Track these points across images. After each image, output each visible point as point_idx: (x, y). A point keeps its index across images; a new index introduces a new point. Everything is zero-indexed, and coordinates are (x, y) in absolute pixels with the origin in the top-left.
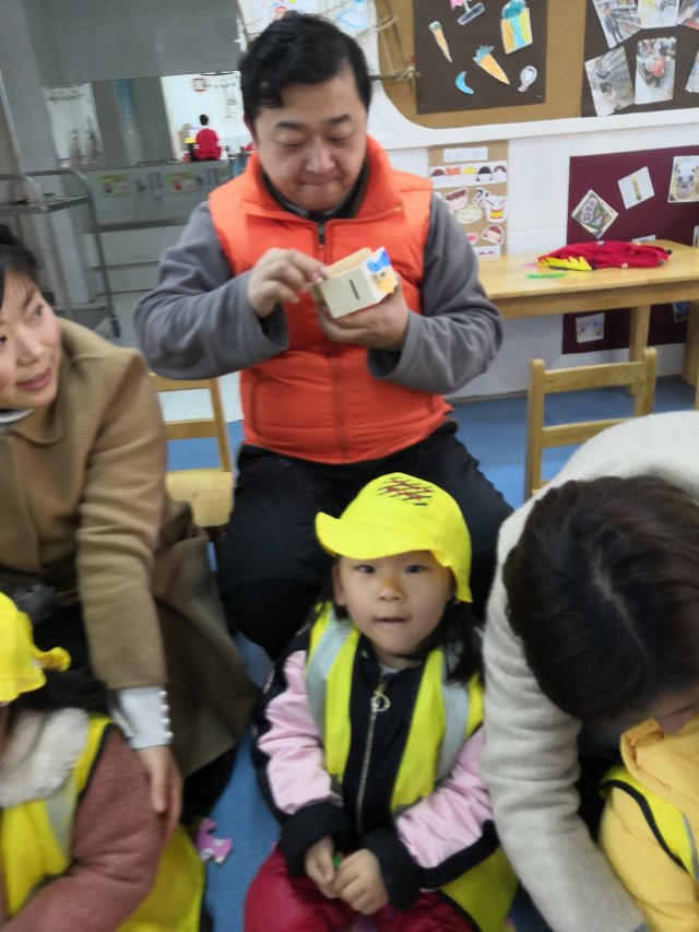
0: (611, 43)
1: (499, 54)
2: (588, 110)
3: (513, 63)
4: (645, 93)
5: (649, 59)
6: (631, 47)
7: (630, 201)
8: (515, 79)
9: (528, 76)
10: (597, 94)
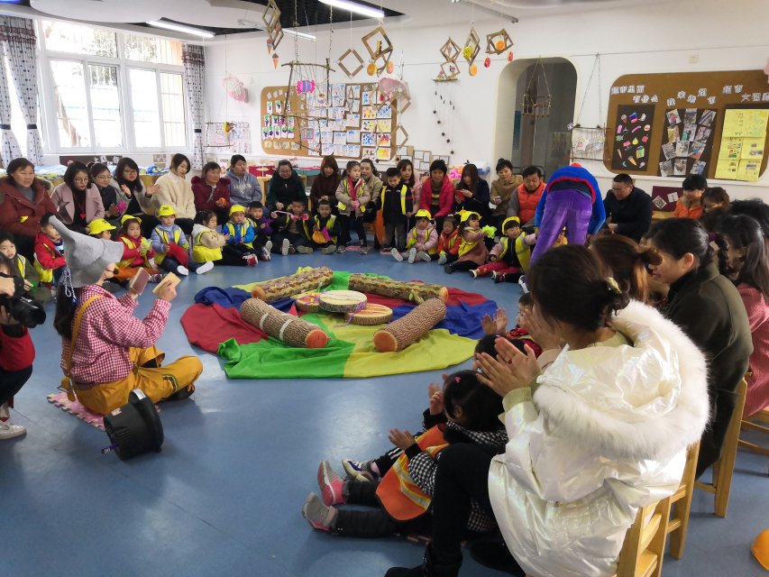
0: (667, 159)
1: (635, 158)
2: (659, 175)
3: (639, 161)
4: (677, 172)
5: (678, 164)
6: (673, 161)
7: (671, 201)
8: (638, 164)
9: (643, 164)
10: (662, 171)
